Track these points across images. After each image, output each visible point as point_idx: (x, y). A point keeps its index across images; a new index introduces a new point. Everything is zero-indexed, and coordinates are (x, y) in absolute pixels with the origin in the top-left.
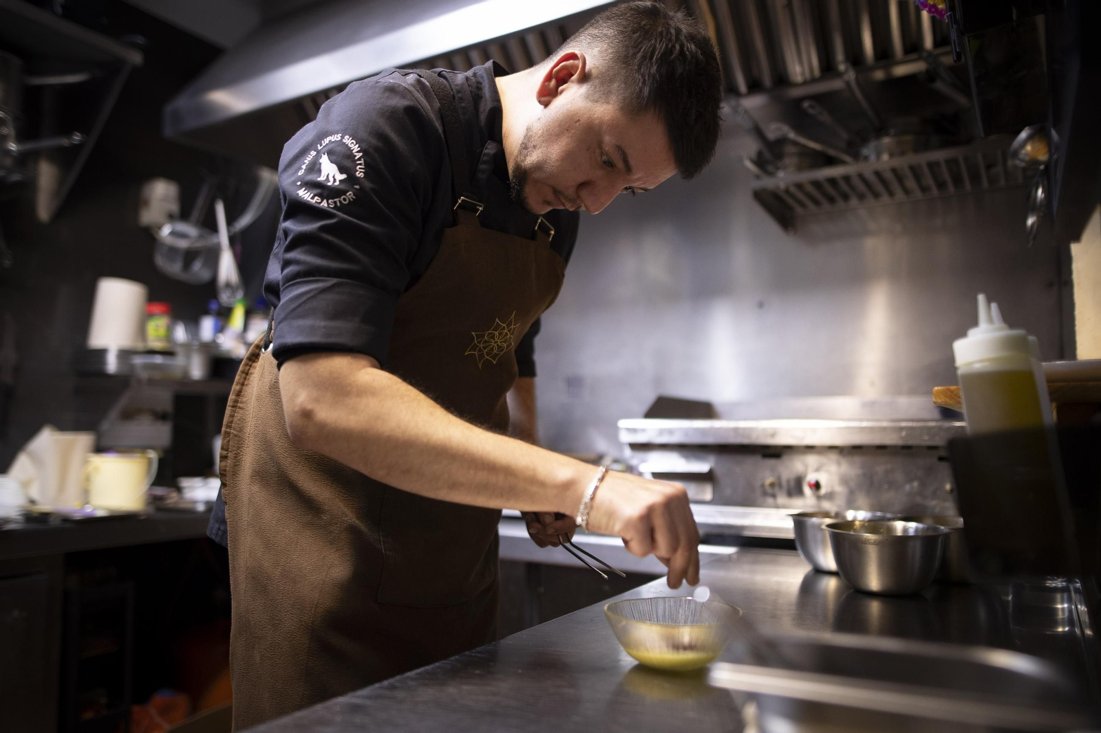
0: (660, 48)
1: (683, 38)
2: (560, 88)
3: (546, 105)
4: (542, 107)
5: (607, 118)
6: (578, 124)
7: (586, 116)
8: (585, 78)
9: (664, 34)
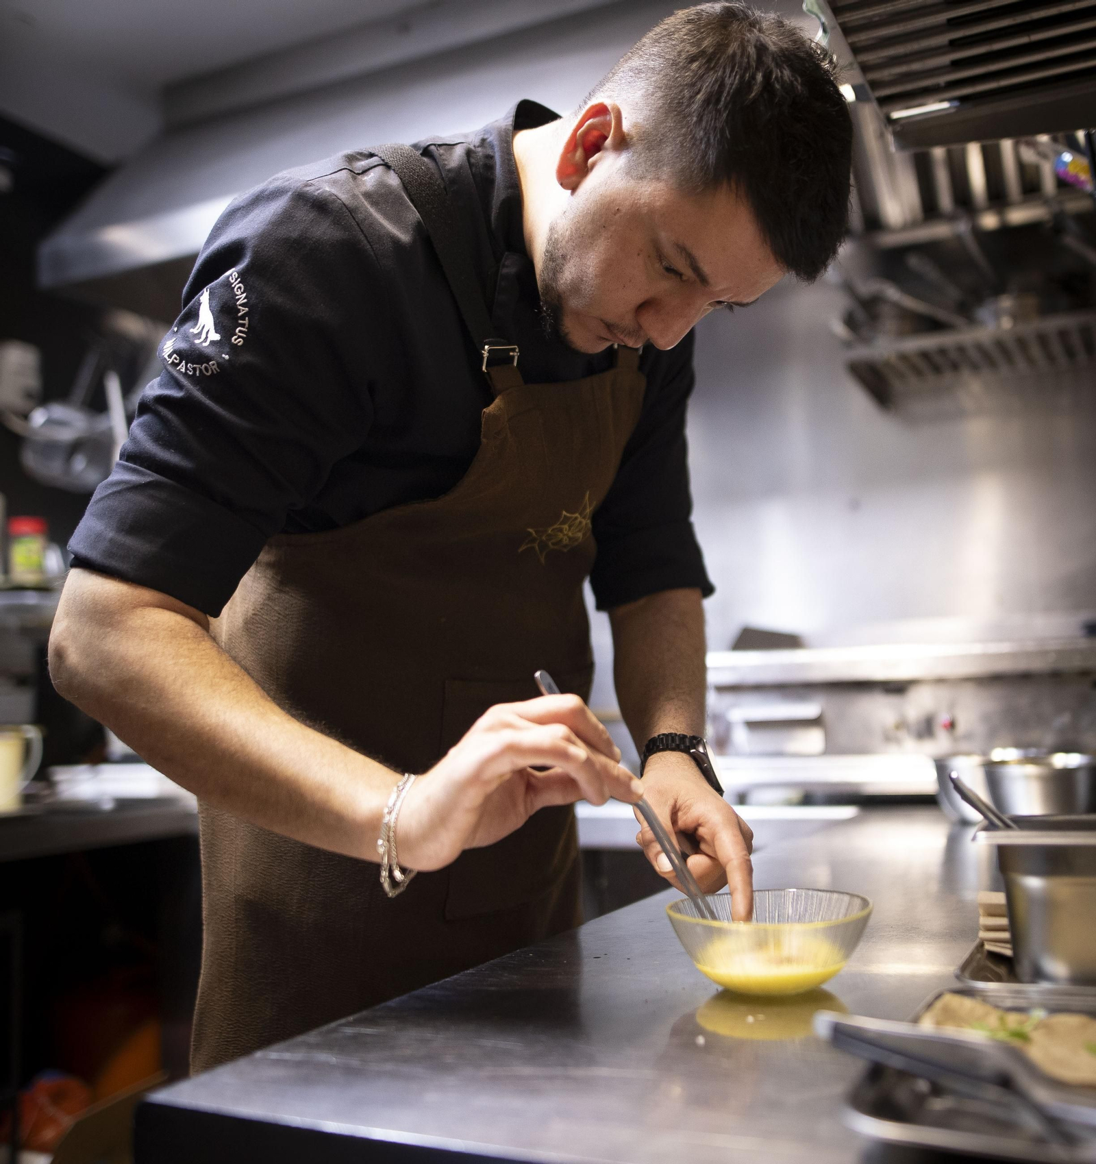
0: (732, 81)
1: (769, 61)
2: (591, 160)
3: (574, 189)
4: (570, 191)
5: (658, 204)
6: (618, 215)
7: (627, 203)
8: (622, 143)
9: (738, 58)
